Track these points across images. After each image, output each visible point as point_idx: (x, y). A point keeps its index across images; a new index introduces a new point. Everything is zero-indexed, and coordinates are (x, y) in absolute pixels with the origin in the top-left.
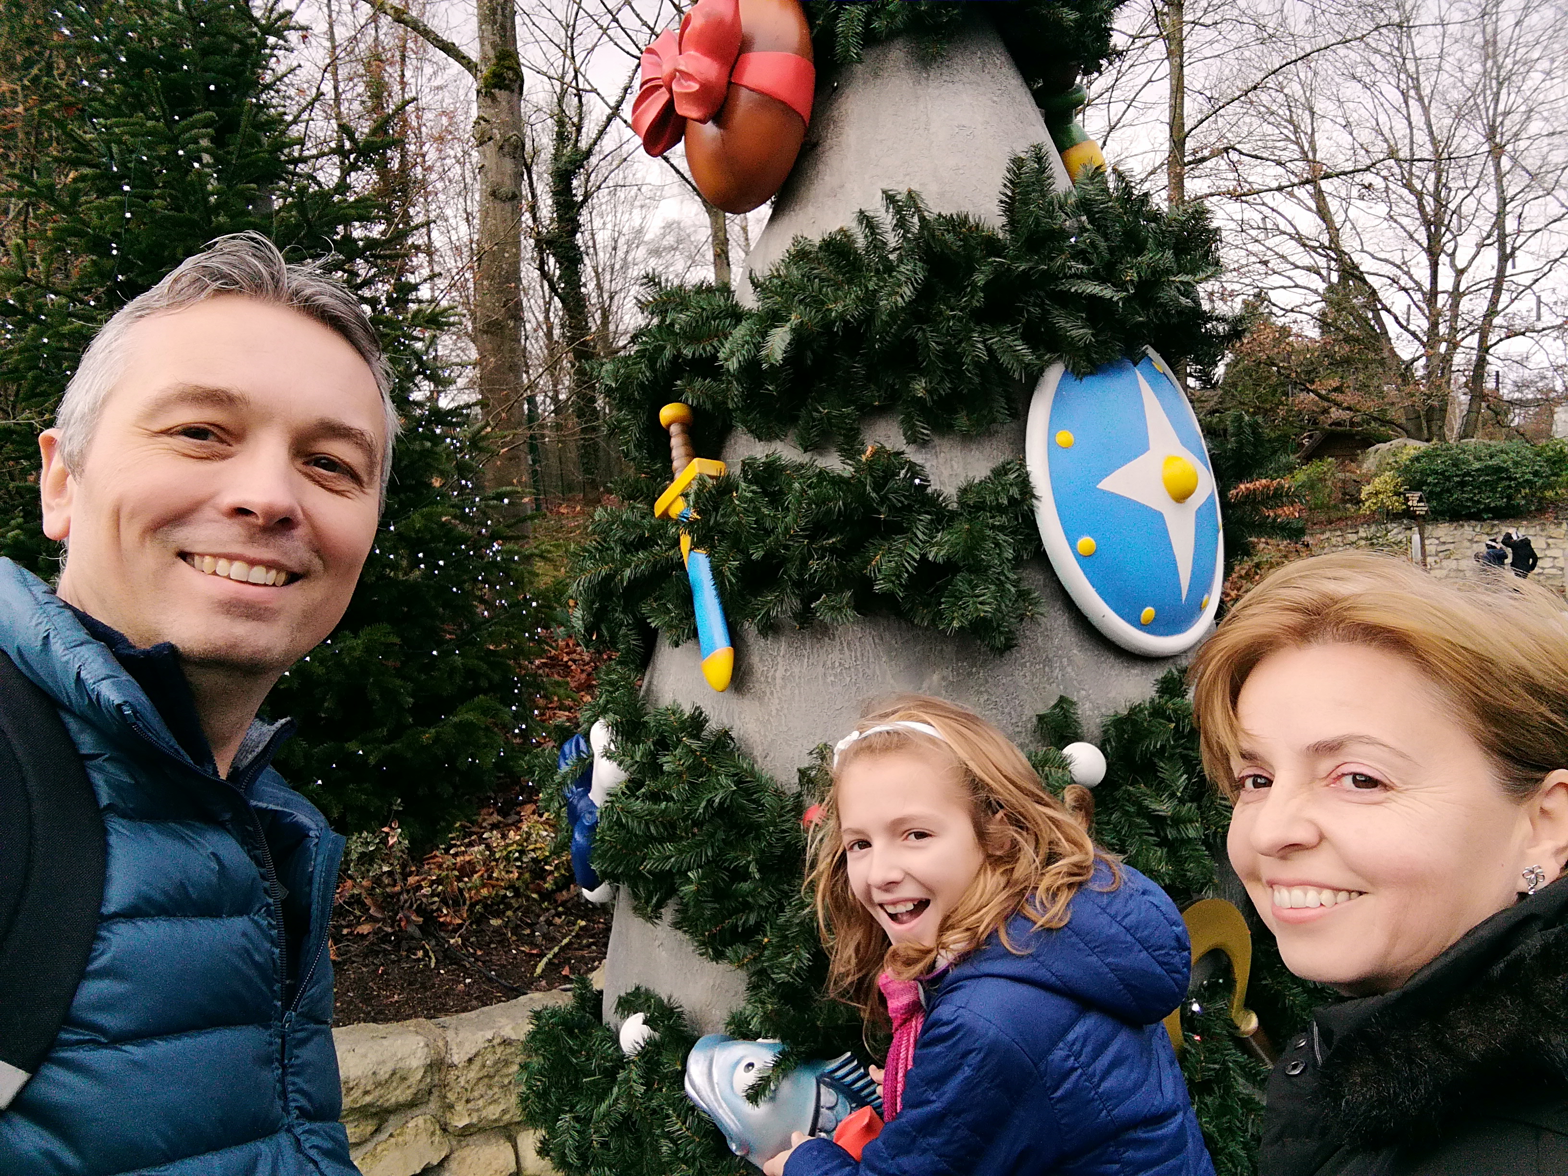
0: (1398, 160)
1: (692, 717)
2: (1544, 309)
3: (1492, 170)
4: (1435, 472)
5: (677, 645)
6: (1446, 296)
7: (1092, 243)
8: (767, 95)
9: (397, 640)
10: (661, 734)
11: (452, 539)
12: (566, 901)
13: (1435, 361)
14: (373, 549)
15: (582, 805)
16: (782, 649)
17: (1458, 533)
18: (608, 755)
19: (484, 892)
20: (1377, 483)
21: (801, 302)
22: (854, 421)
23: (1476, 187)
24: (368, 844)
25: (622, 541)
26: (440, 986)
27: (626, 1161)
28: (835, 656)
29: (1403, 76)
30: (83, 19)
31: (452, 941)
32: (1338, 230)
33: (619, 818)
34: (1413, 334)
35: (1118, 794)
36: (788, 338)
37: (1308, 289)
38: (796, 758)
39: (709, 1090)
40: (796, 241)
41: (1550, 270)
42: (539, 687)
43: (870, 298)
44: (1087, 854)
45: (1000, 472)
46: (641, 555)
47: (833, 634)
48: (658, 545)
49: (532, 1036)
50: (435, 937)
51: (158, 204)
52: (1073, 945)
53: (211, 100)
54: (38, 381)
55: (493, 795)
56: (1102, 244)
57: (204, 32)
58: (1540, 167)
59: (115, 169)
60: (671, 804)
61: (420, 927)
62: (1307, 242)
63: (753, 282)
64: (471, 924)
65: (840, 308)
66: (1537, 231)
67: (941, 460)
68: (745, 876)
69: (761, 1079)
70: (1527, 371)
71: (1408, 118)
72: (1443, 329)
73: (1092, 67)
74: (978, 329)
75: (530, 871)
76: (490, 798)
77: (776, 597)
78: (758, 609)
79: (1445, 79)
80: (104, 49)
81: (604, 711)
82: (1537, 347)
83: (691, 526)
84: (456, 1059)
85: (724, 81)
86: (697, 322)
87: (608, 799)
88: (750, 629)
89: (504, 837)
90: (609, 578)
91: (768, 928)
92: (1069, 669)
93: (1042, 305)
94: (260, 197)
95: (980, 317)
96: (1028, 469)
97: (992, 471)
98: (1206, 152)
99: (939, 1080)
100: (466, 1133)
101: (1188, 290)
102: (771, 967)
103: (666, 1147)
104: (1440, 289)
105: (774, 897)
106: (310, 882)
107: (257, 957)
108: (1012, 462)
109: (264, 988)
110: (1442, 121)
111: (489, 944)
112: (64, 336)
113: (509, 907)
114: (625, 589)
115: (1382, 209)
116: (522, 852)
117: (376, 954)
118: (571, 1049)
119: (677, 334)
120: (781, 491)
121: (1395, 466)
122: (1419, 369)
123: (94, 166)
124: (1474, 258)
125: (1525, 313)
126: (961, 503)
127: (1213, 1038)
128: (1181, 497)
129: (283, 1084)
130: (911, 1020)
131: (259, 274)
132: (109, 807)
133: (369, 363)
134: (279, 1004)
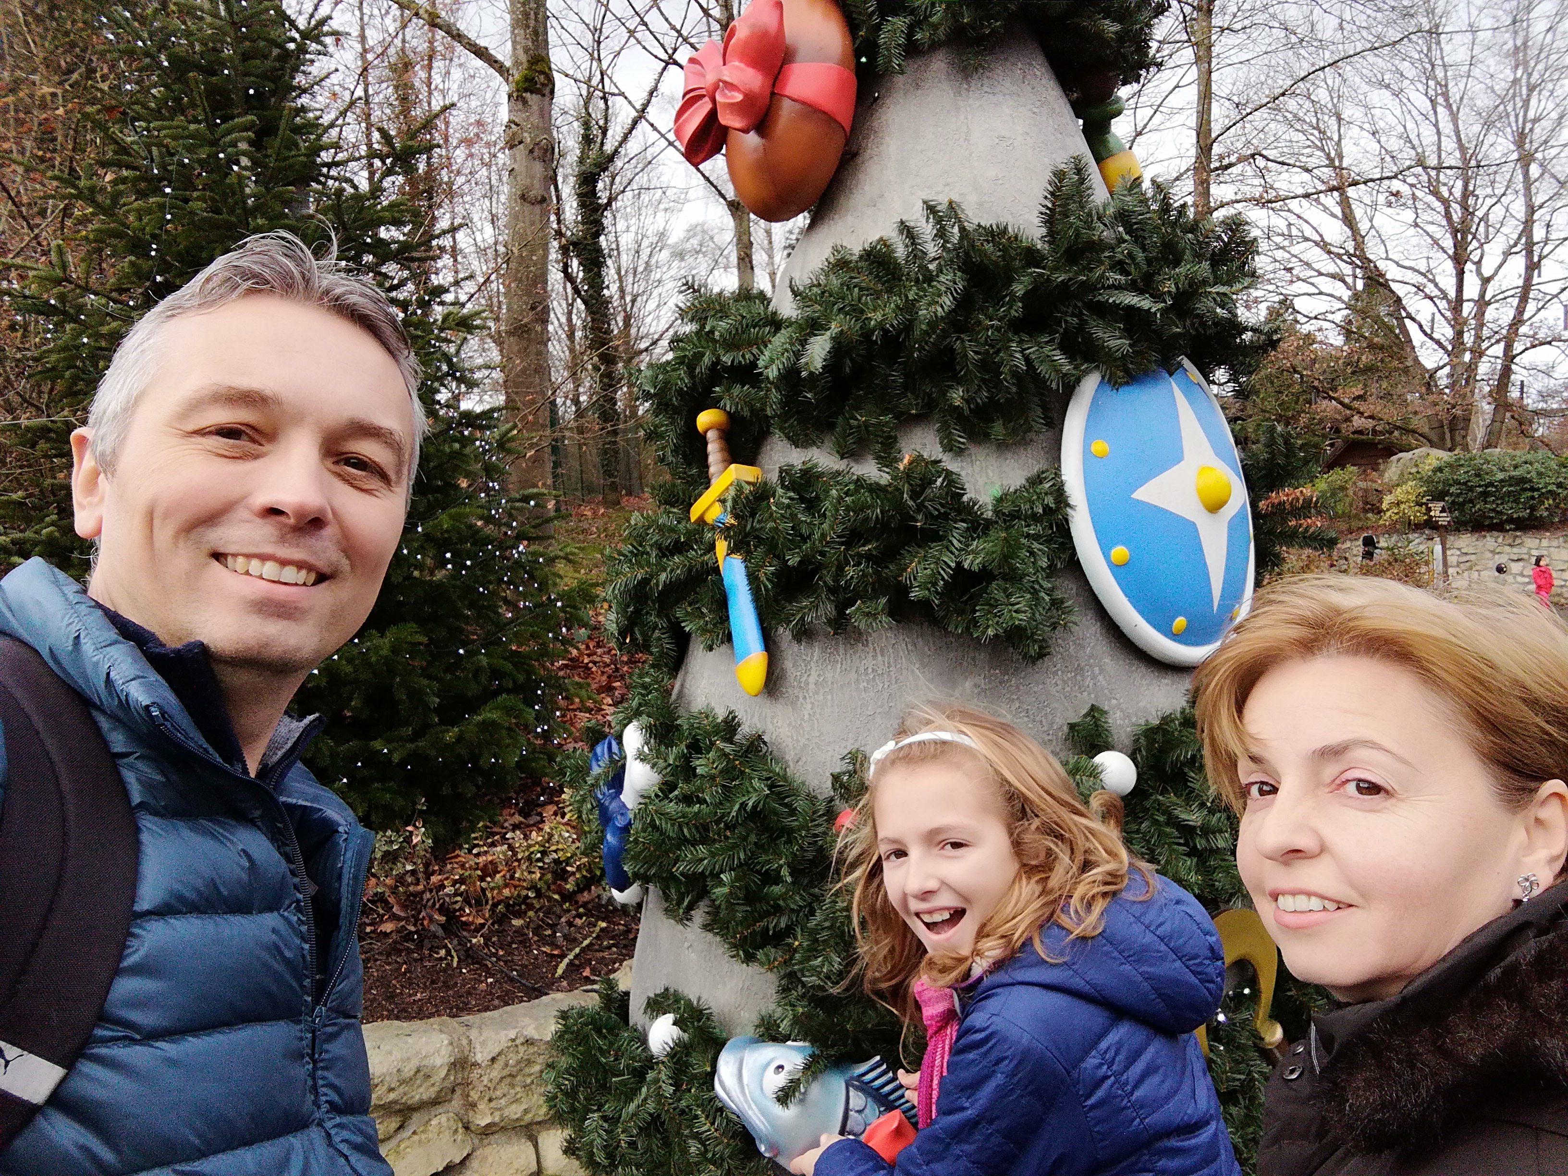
0: (1425, 168)
1: (726, 721)
3: (1520, 177)
4: (1457, 482)
5: (711, 649)
6: (1472, 304)
7: (1130, 255)
8: (810, 106)
9: (425, 640)
10: (694, 737)
11: (480, 540)
12: (588, 903)
13: (1460, 370)
14: (399, 548)
15: (613, 806)
16: (816, 654)
17: (1480, 544)
18: (641, 757)
19: (506, 892)
20: (1399, 493)
21: (840, 310)
22: (892, 429)
23: (1504, 195)
24: (392, 842)
25: (658, 546)
26: (463, 986)
27: (654, 1161)
28: (869, 662)
29: (1431, 83)
30: (128, 24)
31: (474, 941)
32: (1363, 238)
33: (653, 820)
34: (1438, 343)
35: (1148, 804)
36: (828, 346)
37: (1333, 296)
38: (827, 763)
39: (739, 1091)
40: (835, 249)
42: (561, 689)
43: (910, 307)
44: (1121, 862)
45: (1035, 481)
46: (676, 560)
47: (867, 641)
48: (693, 549)
49: (560, 1036)
50: (458, 936)
51: (196, 205)
52: (1107, 954)
53: (250, 104)
54: (75, 379)
55: (515, 795)
56: (1140, 256)
57: (245, 37)
59: (156, 172)
60: (704, 806)
61: (442, 926)
62: (1333, 249)
63: (793, 291)
64: (492, 924)
65: (878, 316)
66: (1565, 239)
67: (977, 468)
68: (777, 879)
69: (792, 1081)
70: (1552, 381)
71: (1436, 125)
72: (1468, 338)
73: (1131, 77)
74: (1016, 338)
75: (553, 872)
76: (512, 798)
77: (812, 602)
78: (793, 615)
79: (1476, 87)
80: (147, 53)
81: (637, 714)
82: (1563, 356)
83: (726, 532)
84: (479, 1058)
85: (768, 92)
86: (737, 329)
87: (641, 801)
88: (784, 634)
89: (526, 837)
90: (645, 581)
91: (799, 931)
92: (1101, 678)
93: (1080, 315)
94: (296, 200)
95: (1019, 326)
97: (1027, 480)
98: (1233, 159)
99: (973, 1086)
100: (487, 1132)
101: (1225, 301)
102: (802, 970)
103: (694, 1148)
104: (1465, 297)
105: (805, 901)
106: (340, 877)
107: (288, 954)
108: (1047, 470)
109: (294, 984)
110: (1471, 128)
111: (510, 944)
112: (103, 336)
113: (531, 907)
114: (661, 593)
115: (1408, 216)
116: (544, 853)
117: (399, 952)
118: (600, 1049)
119: (716, 341)
120: (817, 497)
121: (1417, 476)
122: (1443, 378)
123: (135, 168)
124: (1500, 266)
125: (1551, 322)
126: (996, 512)
127: (1238, 1048)
128: (1214, 507)
129: (314, 1079)
130: (945, 1027)
131: (289, 273)
132: (141, 805)
133: (397, 361)
134: (309, 999)
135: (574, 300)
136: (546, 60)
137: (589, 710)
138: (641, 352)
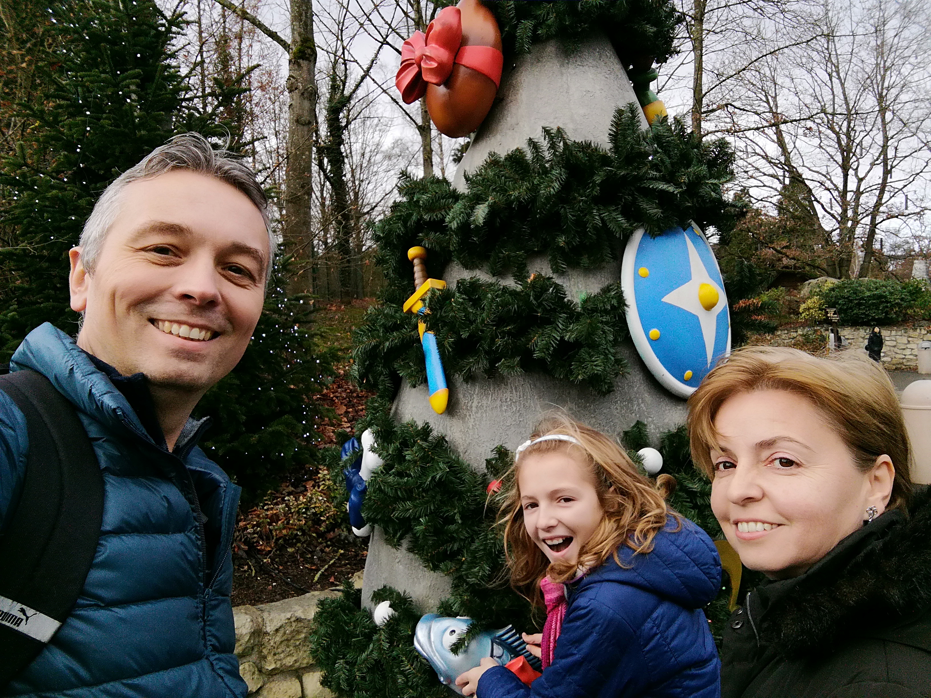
0: (826, 114)
1: (423, 429)
2: (909, 203)
3: (880, 121)
4: (843, 297)
5: (414, 387)
6: (852, 193)
7: (662, 160)
8: (475, 70)
9: (238, 382)
10: (404, 438)
11: (271, 323)
12: (333, 538)
13: (845, 231)
15: (355, 478)
16: (477, 390)
17: (856, 333)
18: (373, 450)
19: (284, 532)
20: (809, 303)
21: (494, 190)
22: (523, 259)
23: (871, 130)
25: (384, 326)
26: (258, 587)
27: (376, 688)
28: (508, 395)
29: (829, 65)
30: (65, 14)
31: (265, 560)
32: (789, 154)
33: (380, 486)
34: (833, 216)
36: (486, 210)
37: (772, 188)
38: (483, 454)
39: (428, 645)
40: (490, 154)
41: (913, 180)
42: (316, 412)
43: (534, 189)
44: (663, 509)
45: (606, 290)
46: (395, 334)
47: (507, 382)
48: (405, 328)
49: (319, 615)
50: (255, 558)
51: (105, 122)
52: (656, 563)
53: (138, 63)
54: (30, 224)
55: (289, 475)
56: (668, 161)
57: (135, 23)
58: (908, 120)
59: (80, 102)
60: (410, 479)
61: (246, 552)
62: (771, 160)
63: (465, 177)
64: (276, 551)
65: (516, 193)
66: (906, 157)
67: (572, 283)
68: (452, 521)
69: (460, 639)
70: (898, 239)
71: (832, 89)
72: (850, 213)
73: (662, 60)
74: (596, 208)
75: (312, 520)
76: (287, 477)
77: (475, 360)
78: (464, 367)
79: (854, 67)
80: (75, 31)
81: (370, 425)
82: (905, 225)
83: (425, 318)
84: (268, 629)
85: (452, 62)
86: (433, 200)
87: (373, 475)
88: (458, 378)
89: (296, 500)
90: (376, 347)
91: (465, 551)
92: (642, 405)
93: (633, 195)
95: (597, 201)
96: (622, 289)
97: (601, 290)
98: (715, 106)
99: (578, 641)
100: (273, 674)
101: (716, 188)
102: (466, 575)
103: (400, 680)
104: (848, 190)
105: (468, 534)
106: (221, 513)
107: (190, 557)
108: (613, 284)
109: (193, 575)
110: (852, 92)
111: (286, 563)
112: (48, 199)
113: (299, 541)
114: (385, 353)
115: (816, 141)
116: (307, 509)
118: (345, 622)
119: (420, 207)
120: (479, 298)
121: (820, 294)
122: (835, 236)
123: (67, 100)
124: (869, 172)
125: (898, 205)
126: (583, 308)
127: (719, 622)
128: (709, 307)
129: (204, 632)
130: (558, 606)
131: (198, 157)
132: (106, 469)
133: (260, 210)
134: (202, 584)
135: (324, 182)
136: (312, 40)
137: (333, 425)
138: (365, 214)
